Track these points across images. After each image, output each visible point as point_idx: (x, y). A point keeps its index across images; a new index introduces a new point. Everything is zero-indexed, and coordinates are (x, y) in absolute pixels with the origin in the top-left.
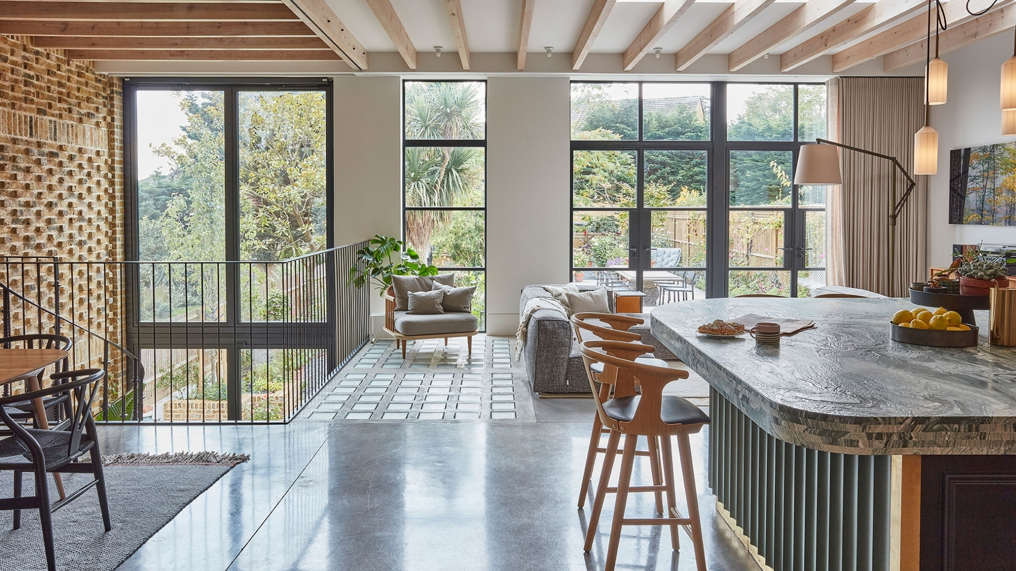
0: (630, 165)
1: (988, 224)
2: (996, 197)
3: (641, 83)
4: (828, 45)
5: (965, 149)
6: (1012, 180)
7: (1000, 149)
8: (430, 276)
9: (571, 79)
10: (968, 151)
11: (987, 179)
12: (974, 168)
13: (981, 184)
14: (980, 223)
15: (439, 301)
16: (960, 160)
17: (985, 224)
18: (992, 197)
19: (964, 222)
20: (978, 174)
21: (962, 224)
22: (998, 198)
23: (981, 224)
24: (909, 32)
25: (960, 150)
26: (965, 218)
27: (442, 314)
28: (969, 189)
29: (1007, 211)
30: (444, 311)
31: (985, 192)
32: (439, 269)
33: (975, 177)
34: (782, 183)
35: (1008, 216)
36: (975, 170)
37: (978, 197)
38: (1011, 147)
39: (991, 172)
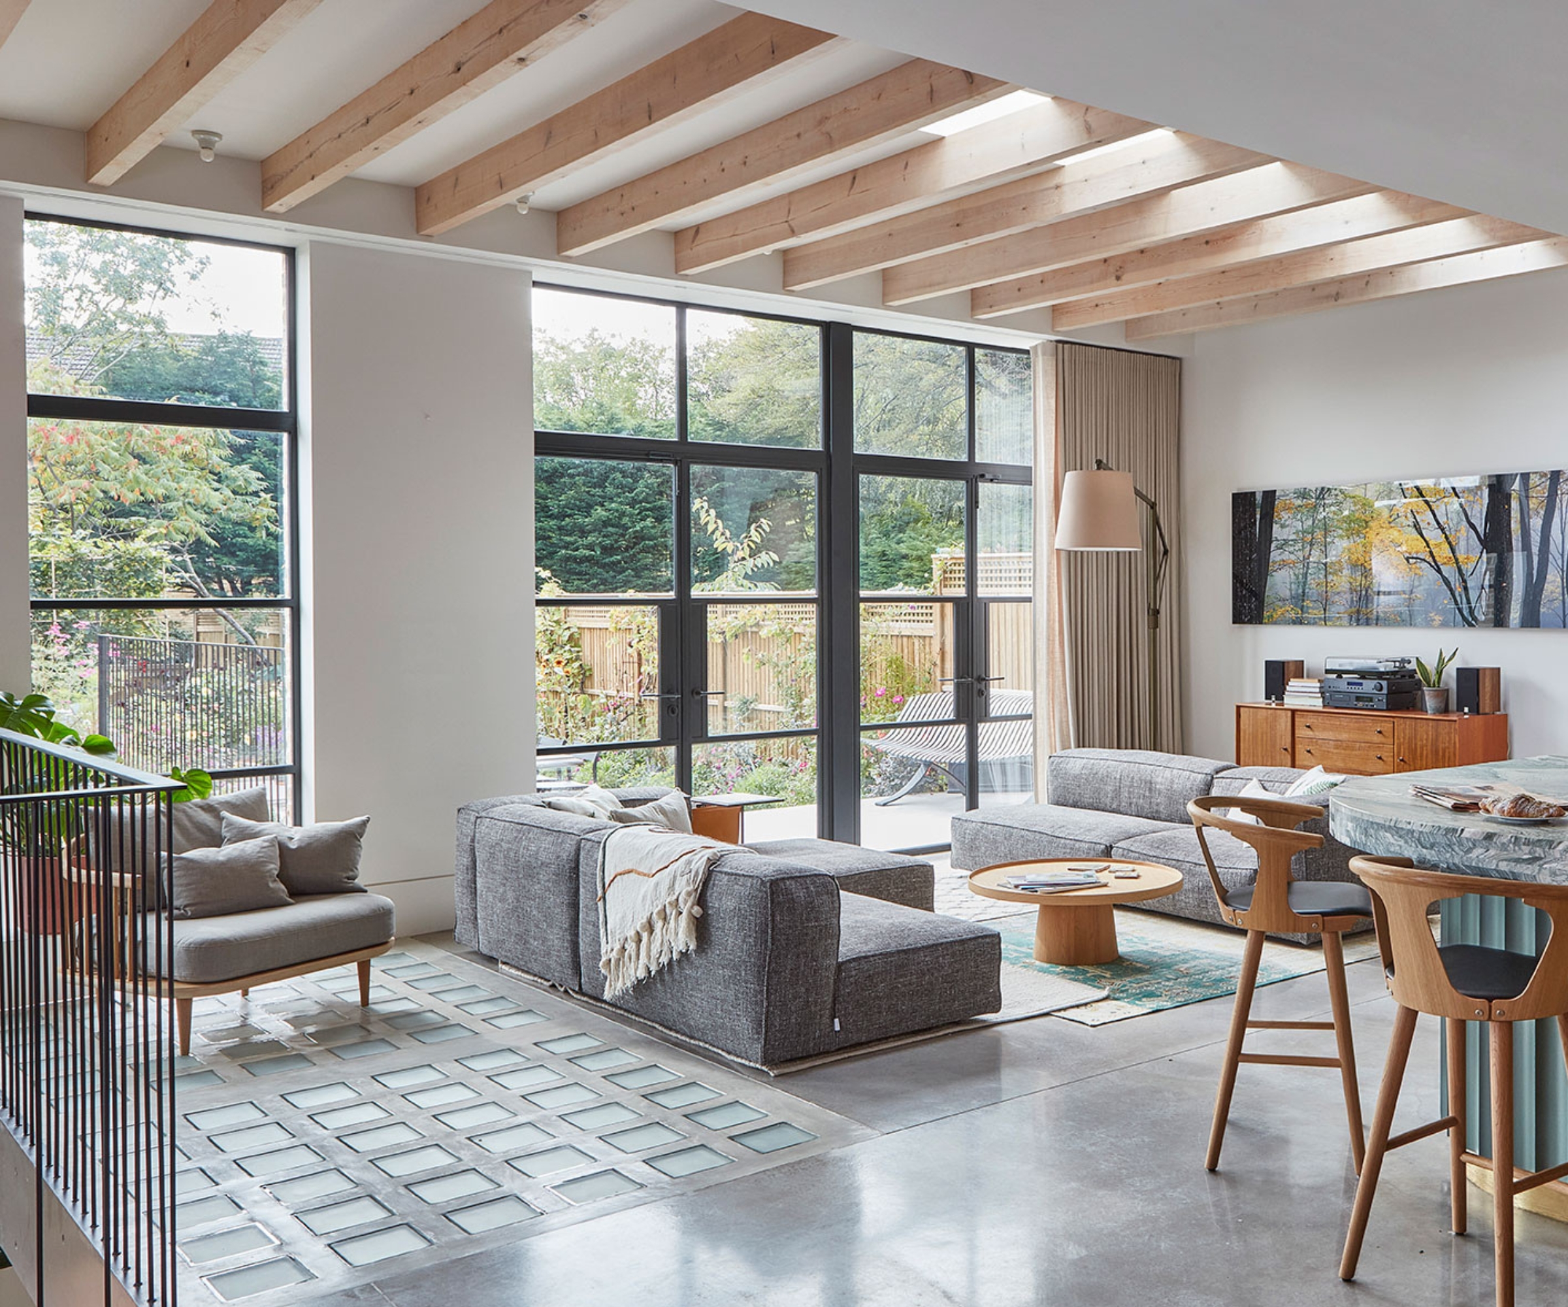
0: (256, 494)
1: (1315, 624)
2: (1330, 578)
3: (682, 306)
4: (1124, 278)
5: (1264, 492)
6: (1361, 549)
7: (1337, 495)
8: (197, 800)
9: (534, 279)
10: (1270, 496)
11: (1311, 545)
12: (1283, 526)
13: (1300, 554)
14: (1299, 622)
15: (274, 867)
16: (1255, 511)
17: (1309, 623)
18: (1321, 576)
19: (1265, 621)
20: (1293, 537)
21: (1261, 623)
22: (1335, 578)
23: (1301, 623)
24: (1258, 274)
25: (1254, 493)
26: (1266, 614)
27: (287, 904)
28: (1275, 562)
29: (1352, 601)
30: (291, 895)
31: (1308, 568)
32: (215, 775)
33: (1286, 541)
34: (715, 546)
35: (1354, 609)
36: (1287, 529)
37: (1293, 576)
38: (1357, 493)
39: (1319, 534)
